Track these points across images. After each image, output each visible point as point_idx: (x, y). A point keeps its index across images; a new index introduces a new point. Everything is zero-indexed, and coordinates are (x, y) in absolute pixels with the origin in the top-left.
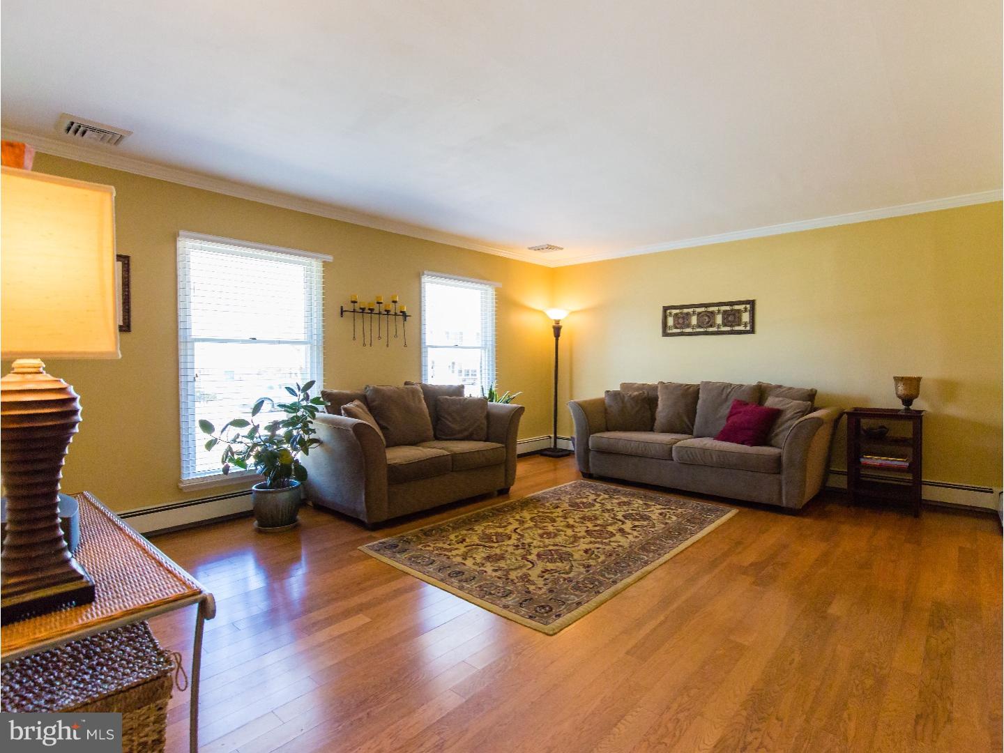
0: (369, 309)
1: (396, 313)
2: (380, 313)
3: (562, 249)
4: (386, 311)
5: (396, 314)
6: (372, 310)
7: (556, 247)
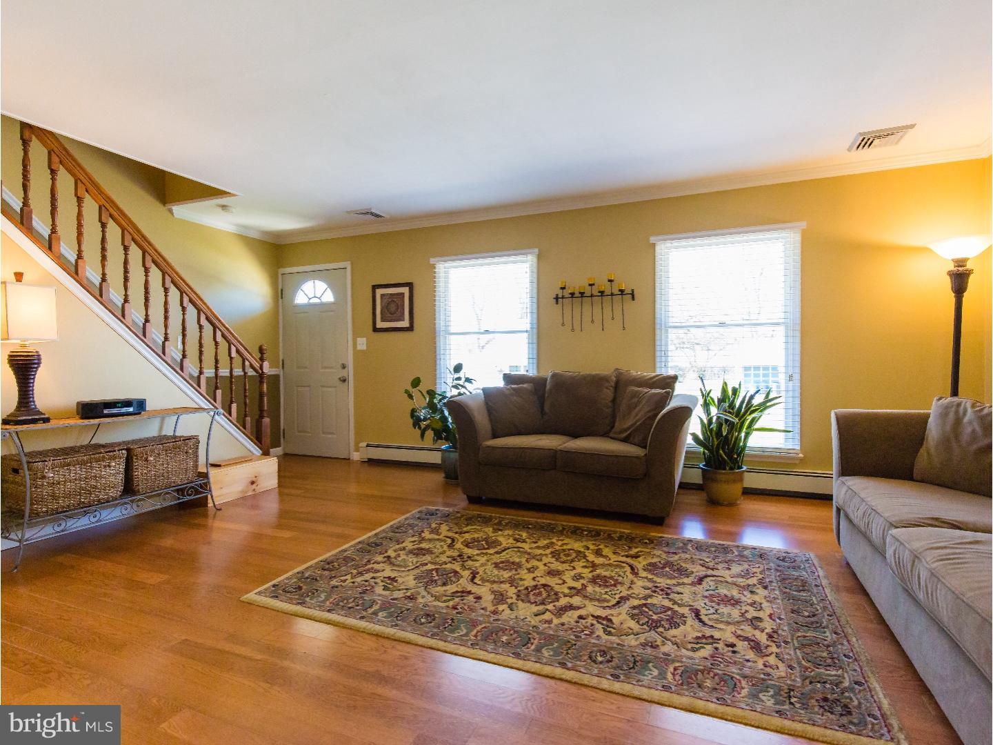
0: (580, 293)
1: (612, 293)
2: (592, 296)
3: (912, 126)
4: (599, 292)
5: (612, 295)
6: (582, 294)
7: (899, 128)
